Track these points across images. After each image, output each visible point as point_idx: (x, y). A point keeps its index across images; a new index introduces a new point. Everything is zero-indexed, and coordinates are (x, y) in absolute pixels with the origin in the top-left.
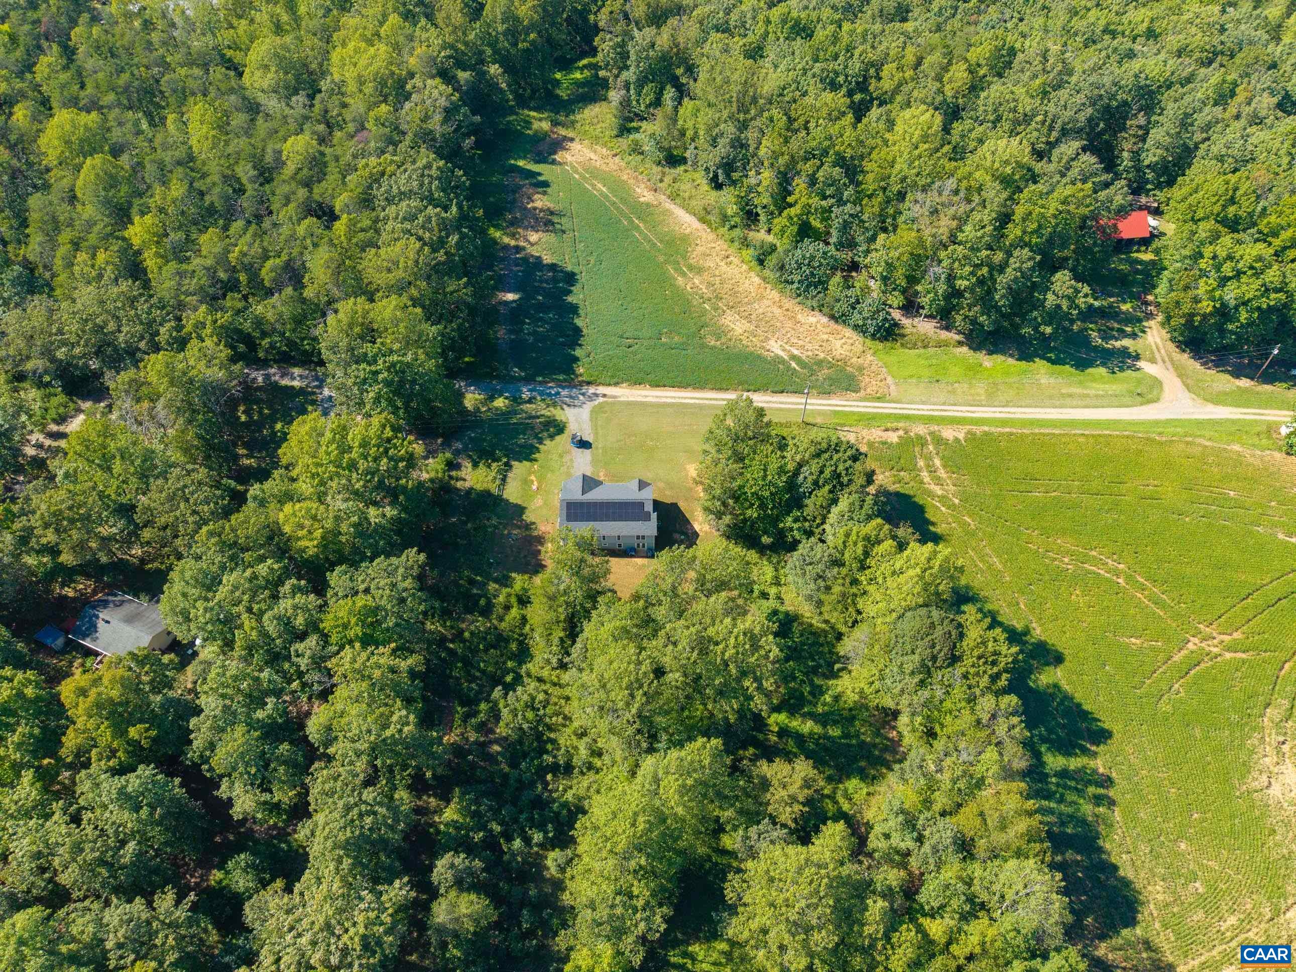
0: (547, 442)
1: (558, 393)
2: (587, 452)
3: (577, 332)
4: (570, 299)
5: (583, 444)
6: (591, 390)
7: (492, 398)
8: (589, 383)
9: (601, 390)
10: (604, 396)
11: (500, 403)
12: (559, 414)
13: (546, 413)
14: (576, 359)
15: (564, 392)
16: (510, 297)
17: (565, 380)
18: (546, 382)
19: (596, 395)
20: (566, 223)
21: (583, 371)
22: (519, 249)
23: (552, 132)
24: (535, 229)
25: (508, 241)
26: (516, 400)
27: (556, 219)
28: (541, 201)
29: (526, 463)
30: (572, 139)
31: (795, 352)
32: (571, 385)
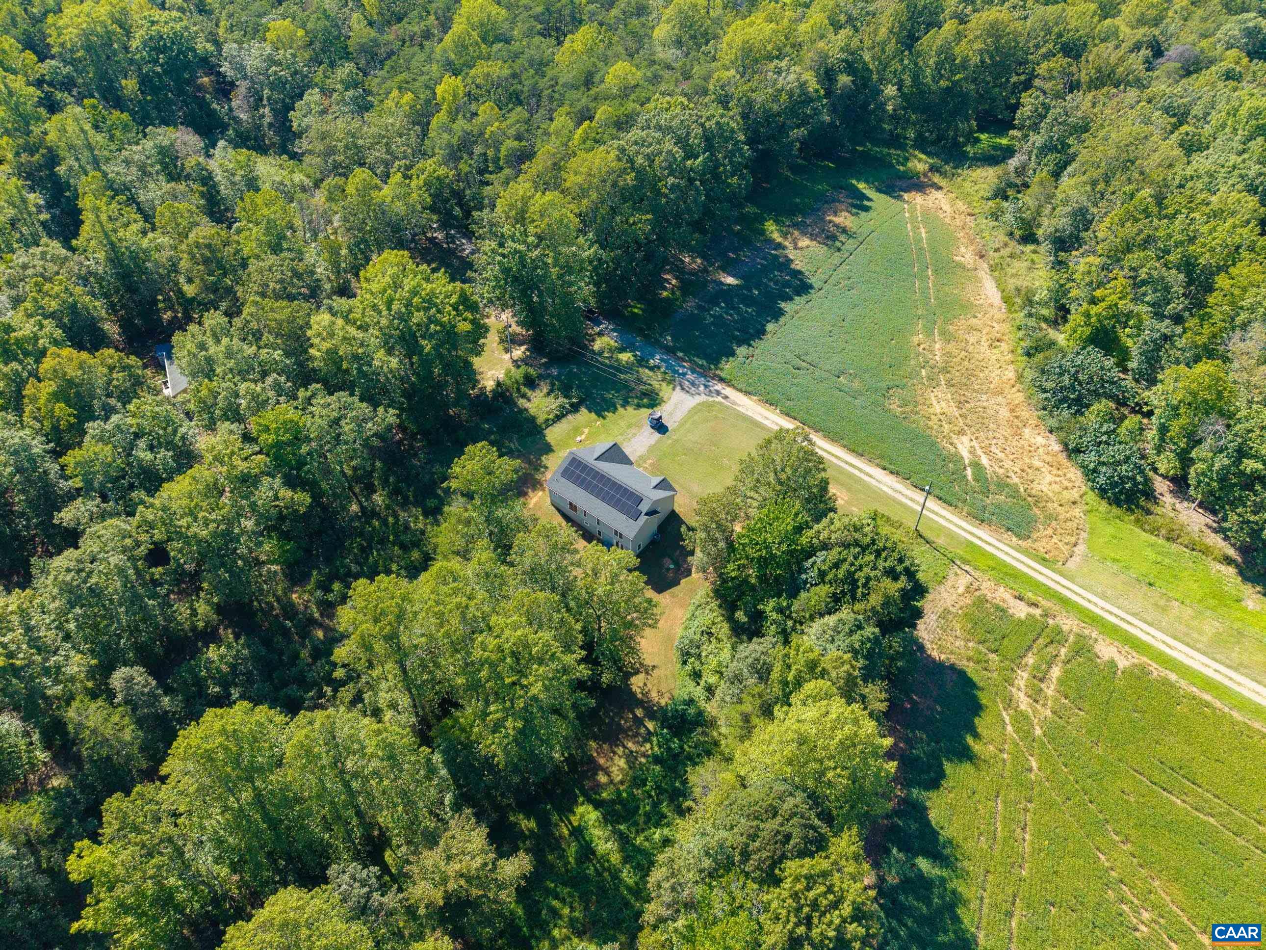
0: (630, 409)
4: (783, 305)
5: (659, 427)
7: (622, 350)
8: (722, 380)
9: (728, 391)
10: (726, 397)
11: (626, 357)
12: (665, 391)
13: (656, 385)
14: (733, 354)
17: (702, 366)
18: (683, 360)
19: (718, 393)
20: (850, 244)
21: (727, 367)
22: (779, 246)
23: (925, 175)
24: (813, 237)
25: (776, 237)
26: (642, 362)
27: (842, 238)
28: (844, 219)
29: (593, 416)
30: (940, 188)
31: (985, 461)
32: (704, 373)
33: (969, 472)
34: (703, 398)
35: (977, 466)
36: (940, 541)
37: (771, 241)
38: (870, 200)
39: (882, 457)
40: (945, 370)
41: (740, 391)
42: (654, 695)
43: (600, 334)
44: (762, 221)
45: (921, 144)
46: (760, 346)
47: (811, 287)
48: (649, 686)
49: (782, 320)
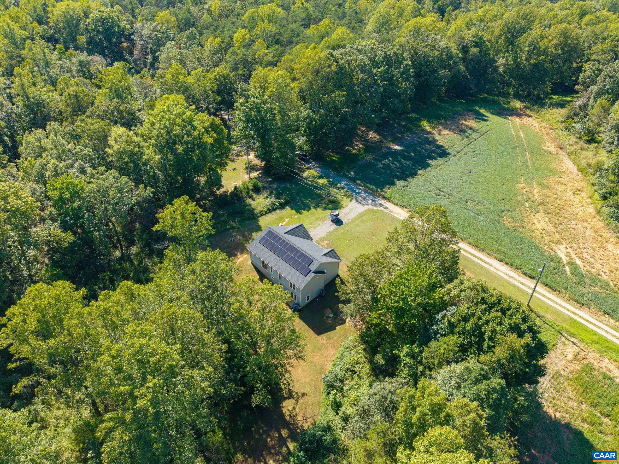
0: (319, 210)
1: (359, 193)
2: (334, 226)
3: (414, 174)
4: (430, 161)
5: (337, 221)
6: (382, 201)
7: (321, 177)
8: (384, 198)
9: (388, 204)
10: (386, 208)
11: (322, 181)
12: (345, 201)
13: (339, 198)
14: (394, 184)
15: (363, 194)
16: (397, 147)
17: (372, 190)
18: (360, 185)
19: (381, 205)
20: (475, 135)
21: (389, 191)
22: (430, 133)
23: (521, 110)
24: (450, 130)
25: (428, 128)
26: (332, 184)
27: (470, 132)
28: (471, 123)
29: (294, 212)
30: (530, 116)
31: (579, 262)
32: (373, 194)
33: (567, 269)
34: (370, 207)
35: (572, 264)
36: (548, 316)
37: (424, 131)
38: (486, 117)
39: (498, 252)
40: (542, 204)
41: (397, 204)
42: (299, 418)
43: (309, 168)
44: (420, 120)
45: (517, 97)
46: (413, 182)
47: (449, 154)
48: (297, 410)
49: (429, 169)
